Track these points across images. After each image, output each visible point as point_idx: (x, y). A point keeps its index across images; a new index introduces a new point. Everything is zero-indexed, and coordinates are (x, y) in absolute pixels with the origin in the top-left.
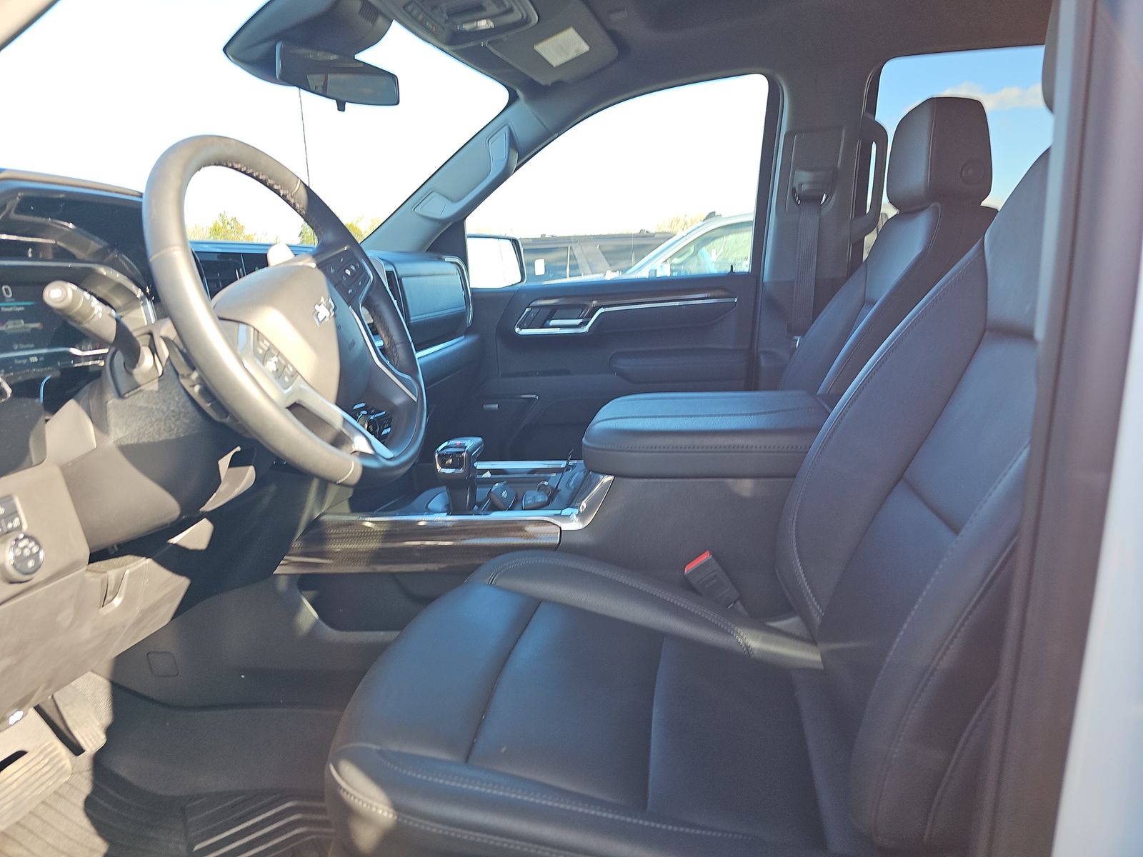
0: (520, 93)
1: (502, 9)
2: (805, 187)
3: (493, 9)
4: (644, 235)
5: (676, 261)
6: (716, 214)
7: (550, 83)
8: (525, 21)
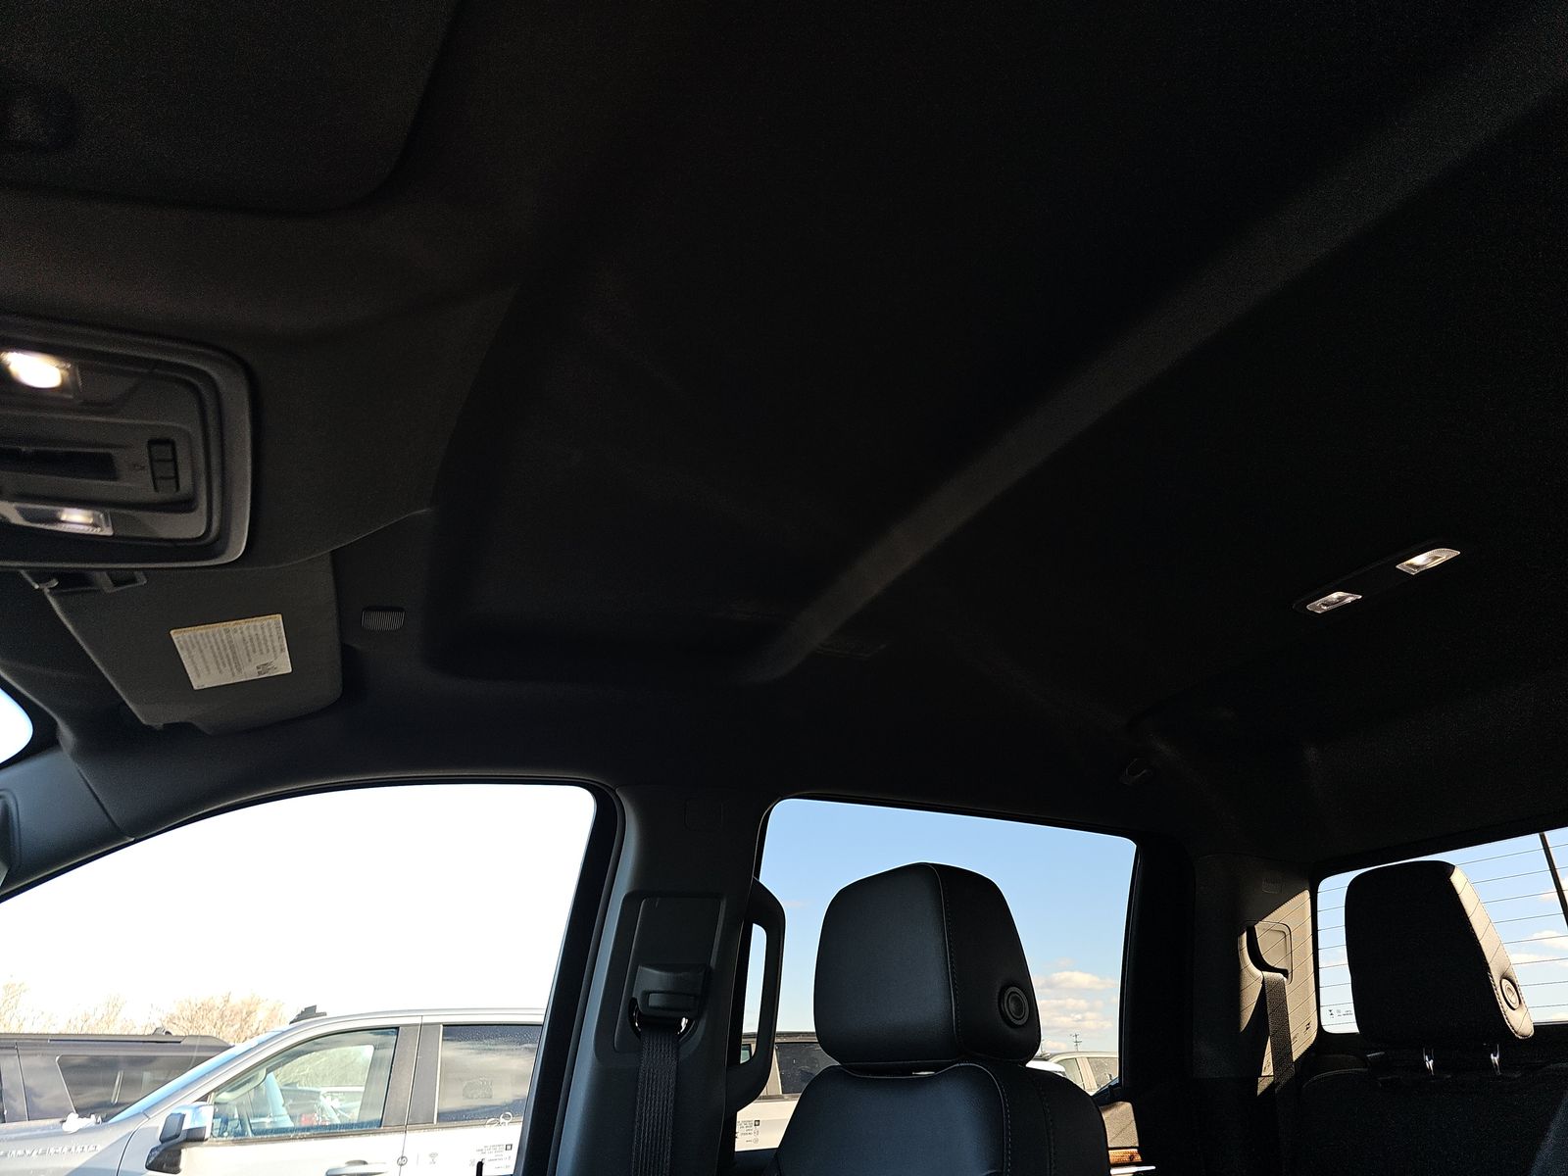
0: (66, 734)
1: (166, 494)
2: (654, 1001)
3: (136, 484)
4: (161, 1040)
5: (225, 1096)
6: (318, 1011)
7: (159, 724)
8: (207, 547)
